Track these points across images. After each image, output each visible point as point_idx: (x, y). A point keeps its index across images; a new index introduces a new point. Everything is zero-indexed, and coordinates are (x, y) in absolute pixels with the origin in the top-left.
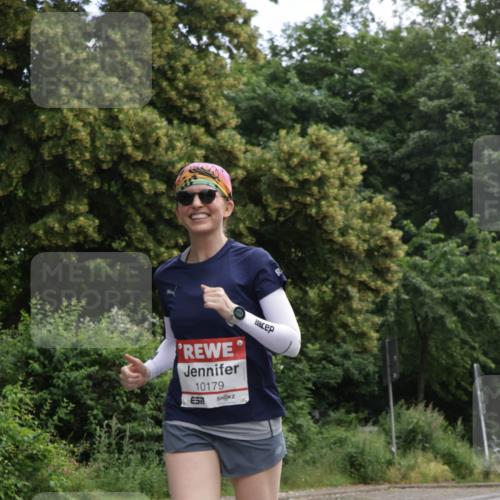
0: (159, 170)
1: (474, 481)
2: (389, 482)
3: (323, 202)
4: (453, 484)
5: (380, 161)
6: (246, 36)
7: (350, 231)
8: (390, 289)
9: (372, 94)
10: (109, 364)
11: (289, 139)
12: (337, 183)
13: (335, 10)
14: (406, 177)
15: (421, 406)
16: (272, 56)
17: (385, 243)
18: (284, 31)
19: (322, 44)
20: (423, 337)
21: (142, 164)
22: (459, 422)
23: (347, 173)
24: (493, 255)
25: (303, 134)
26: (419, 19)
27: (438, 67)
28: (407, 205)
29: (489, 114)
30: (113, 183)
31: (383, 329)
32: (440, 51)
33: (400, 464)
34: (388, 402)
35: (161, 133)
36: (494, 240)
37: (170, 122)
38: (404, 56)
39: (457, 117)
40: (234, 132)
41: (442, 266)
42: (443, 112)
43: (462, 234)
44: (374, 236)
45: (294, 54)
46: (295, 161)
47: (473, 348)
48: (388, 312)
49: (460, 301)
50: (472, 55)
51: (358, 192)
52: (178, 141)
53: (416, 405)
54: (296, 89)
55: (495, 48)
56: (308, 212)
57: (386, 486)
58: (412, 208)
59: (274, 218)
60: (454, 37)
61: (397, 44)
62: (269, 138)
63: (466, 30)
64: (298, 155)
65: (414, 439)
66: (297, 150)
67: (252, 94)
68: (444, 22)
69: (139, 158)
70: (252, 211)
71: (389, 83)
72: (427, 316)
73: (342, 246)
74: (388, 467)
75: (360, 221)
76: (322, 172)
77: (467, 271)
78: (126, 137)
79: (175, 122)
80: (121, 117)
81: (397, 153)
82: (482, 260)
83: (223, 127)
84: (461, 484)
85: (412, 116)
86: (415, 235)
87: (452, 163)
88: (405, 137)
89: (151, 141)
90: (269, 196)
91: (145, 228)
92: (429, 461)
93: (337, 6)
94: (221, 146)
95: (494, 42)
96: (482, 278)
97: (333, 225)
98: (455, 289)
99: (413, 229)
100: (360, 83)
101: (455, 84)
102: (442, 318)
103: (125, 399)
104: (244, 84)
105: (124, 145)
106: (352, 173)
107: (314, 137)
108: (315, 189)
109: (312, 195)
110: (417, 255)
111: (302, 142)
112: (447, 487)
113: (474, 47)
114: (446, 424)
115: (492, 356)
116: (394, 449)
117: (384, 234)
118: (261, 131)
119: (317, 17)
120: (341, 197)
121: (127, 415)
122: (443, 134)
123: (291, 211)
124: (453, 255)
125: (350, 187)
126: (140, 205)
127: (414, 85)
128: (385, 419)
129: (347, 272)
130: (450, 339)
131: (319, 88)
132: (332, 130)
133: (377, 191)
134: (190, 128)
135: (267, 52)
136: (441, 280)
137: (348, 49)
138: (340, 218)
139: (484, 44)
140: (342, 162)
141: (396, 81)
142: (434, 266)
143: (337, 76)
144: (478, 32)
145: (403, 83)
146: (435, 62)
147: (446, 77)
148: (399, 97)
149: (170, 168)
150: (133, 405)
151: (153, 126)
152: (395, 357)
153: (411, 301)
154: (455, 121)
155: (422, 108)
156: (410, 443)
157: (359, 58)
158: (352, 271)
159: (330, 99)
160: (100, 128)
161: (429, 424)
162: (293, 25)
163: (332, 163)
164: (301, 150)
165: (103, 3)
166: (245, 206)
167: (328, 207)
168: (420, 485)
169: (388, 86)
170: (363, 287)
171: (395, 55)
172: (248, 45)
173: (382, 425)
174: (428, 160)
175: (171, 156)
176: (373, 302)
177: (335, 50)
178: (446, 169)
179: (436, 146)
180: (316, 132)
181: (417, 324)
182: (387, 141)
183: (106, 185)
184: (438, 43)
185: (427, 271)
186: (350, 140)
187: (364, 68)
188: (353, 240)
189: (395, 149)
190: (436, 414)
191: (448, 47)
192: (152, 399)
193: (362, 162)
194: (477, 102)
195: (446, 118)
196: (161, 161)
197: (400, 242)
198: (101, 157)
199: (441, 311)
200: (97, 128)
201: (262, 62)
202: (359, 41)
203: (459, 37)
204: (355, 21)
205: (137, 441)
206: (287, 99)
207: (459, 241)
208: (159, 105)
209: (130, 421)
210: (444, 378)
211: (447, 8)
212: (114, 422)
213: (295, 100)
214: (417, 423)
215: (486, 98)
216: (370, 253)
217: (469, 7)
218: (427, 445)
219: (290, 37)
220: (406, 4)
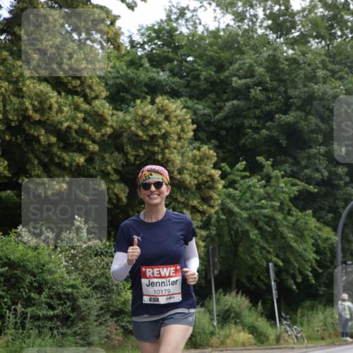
0: (51, 128)
1: (269, 345)
2: (212, 347)
3: (167, 151)
4: (256, 347)
5: (205, 122)
6: (112, 33)
7: (185, 171)
8: (213, 211)
9: (199, 75)
10: (16, 265)
11: (142, 106)
12: (176, 137)
13: (174, 17)
14: (223, 133)
15: (234, 293)
16: (131, 48)
17: (209, 179)
18: (139, 30)
19: (165, 40)
20: (235, 245)
21: (39, 123)
22: (260, 304)
23: (183, 130)
24: (282, 187)
25: (153, 103)
26: (232, 23)
27: (245, 56)
28: (224, 152)
29: (279, 89)
30: (18, 137)
31: (208, 239)
32: (246, 46)
33: (219, 334)
34: (211, 290)
35: (53, 100)
36: (283, 177)
37: (59, 93)
38: (221, 49)
39: (258, 91)
40: (104, 101)
41: (248, 195)
42: (248, 87)
43: (261, 173)
44: (202, 174)
45: (146, 47)
46: (147, 121)
47: (269, 252)
48: (211, 227)
49: (260, 219)
50: (267, 49)
51: (190, 143)
52: (65, 106)
53: (230, 292)
54: (148, 71)
55: (282, 44)
56: (156, 157)
57: (210, 350)
58: (228, 154)
59: (132, 162)
60: (255, 36)
61: (217, 40)
62: (129, 106)
63: (263, 31)
64: (149, 117)
65: (229, 316)
66: (148, 114)
67: (117, 75)
68: (248, 25)
69: (37, 119)
70: (117, 158)
71: (211, 67)
72: (237, 230)
73: (179, 182)
74: (211, 337)
75: (191, 164)
76: (166, 130)
77: (265, 199)
78: (27, 103)
79: (63, 94)
80: (24, 89)
81: (217, 117)
82: (275, 191)
83: (97, 97)
84: (260, 347)
85: (227, 91)
86: (229, 174)
87: (254, 123)
88: (223, 105)
89: (46, 106)
90: (129, 146)
91: (41, 168)
92: (239, 332)
93: (175, 13)
94: (94, 111)
95: (282, 39)
96: (275, 203)
97: (174, 167)
98: (257, 211)
99: (228, 169)
100: (191, 67)
101: (256, 68)
102: (247, 231)
103: (27, 290)
104: (112, 67)
105: (27, 109)
106: (186, 130)
107: (160, 105)
108: (161, 141)
109: (159, 146)
110: (231, 187)
111: (152, 108)
112: (251, 349)
113: (269, 43)
114: (250, 305)
115: (282, 257)
116: (215, 324)
117: (208, 173)
118: (123, 101)
119: (161, 21)
120: (178, 147)
121: (29, 302)
122: (248, 102)
123: (144, 157)
124: (255, 187)
125: (185, 140)
126: (37, 153)
127: (228, 68)
128: (209, 302)
129: (182, 200)
130: (253, 246)
131: (163, 71)
132: (173, 100)
133: (204, 143)
134: (73, 98)
135: (127, 44)
136: (247, 205)
137: (183, 44)
138: (178, 162)
139: (275, 40)
140: (179, 122)
141: (216, 66)
142: (242, 196)
143: (176, 62)
144: (271, 32)
145: (221, 68)
146: (242, 53)
147: (250, 63)
148: (218, 77)
149: (59, 126)
150: (33, 295)
151: (47, 96)
152: (216, 259)
153: (227, 220)
154: (256, 94)
155: (234, 85)
156: (227, 319)
157: (191, 50)
158: (186, 199)
159: (171, 79)
160: (9, 97)
161: (239, 306)
162: (145, 27)
163: (172, 124)
164: (151, 114)
165: (11, 8)
166: (112, 153)
167: (170, 154)
168: (233, 348)
169: (211, 70)
170: (194, 210)
171: (215, 48)
172: (113, 39)
173: (207, 307)
174: (238, 121)
175: (60, 117)
176: (201, 221)
177: (175, 44)
178: (250, 127)
179: (243, 111)
180: (162, 102)
181: (231, 235)
182: (211, 108)
183: (14, 138)
184: (245, 40)
185: (238, 198)
186: (185, 107)
187: (194, 57)
188: (187, 177)
189: (216, 113)
190: (244, 299)
191: (251, 43)
192: (47, 290)
193: (193, 123)
194: (271, 80)
195: (250, 92)
196: (53, 121)
197: (219, 179)
198: (10, 117)
199: (247, 227)
200: (7, 97)
201: (123, 52)
202: (190, 38)
203: (259, 36)
204: (188, 24)
205: (35, 320)
206: (141, 78)
207: (259, 177)
208: (51, 81)
209: (30, 306)
210: (250, 274)
211: (250, 15)
212: (19, 307)
213: (147, 79)
214: (231, 305)
215: (277, 78)
216: (198, 186)
217: (265, 15)
218: (238, 320)
219: (143, 34)
220: (223, 13)
